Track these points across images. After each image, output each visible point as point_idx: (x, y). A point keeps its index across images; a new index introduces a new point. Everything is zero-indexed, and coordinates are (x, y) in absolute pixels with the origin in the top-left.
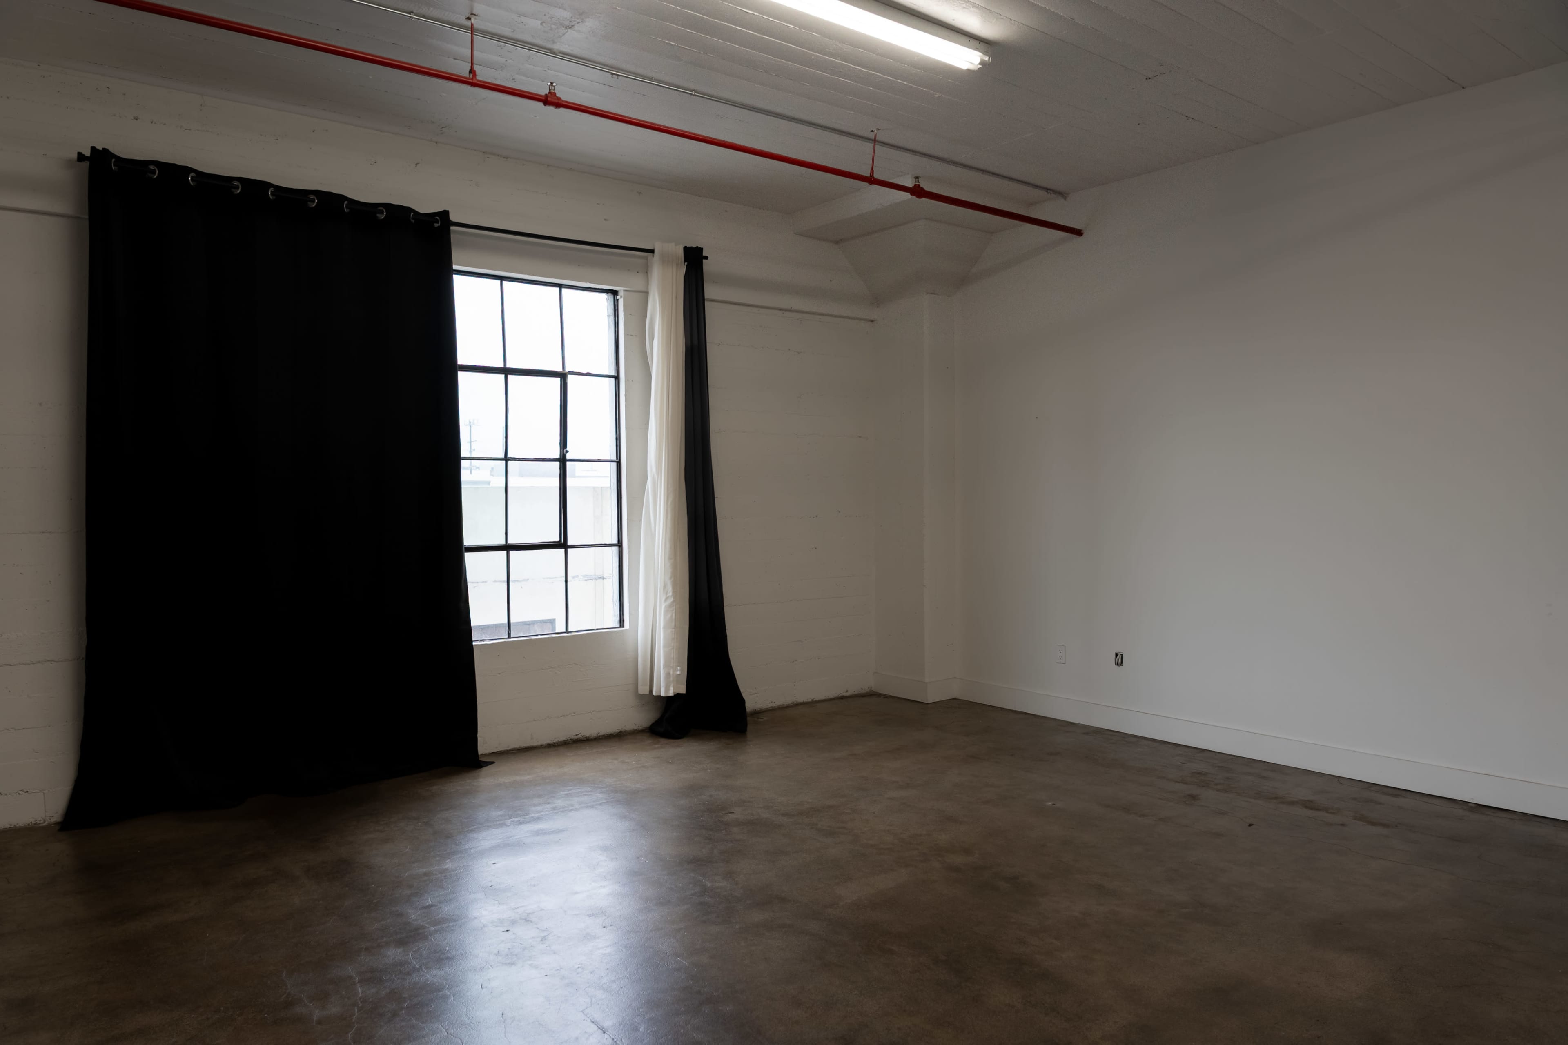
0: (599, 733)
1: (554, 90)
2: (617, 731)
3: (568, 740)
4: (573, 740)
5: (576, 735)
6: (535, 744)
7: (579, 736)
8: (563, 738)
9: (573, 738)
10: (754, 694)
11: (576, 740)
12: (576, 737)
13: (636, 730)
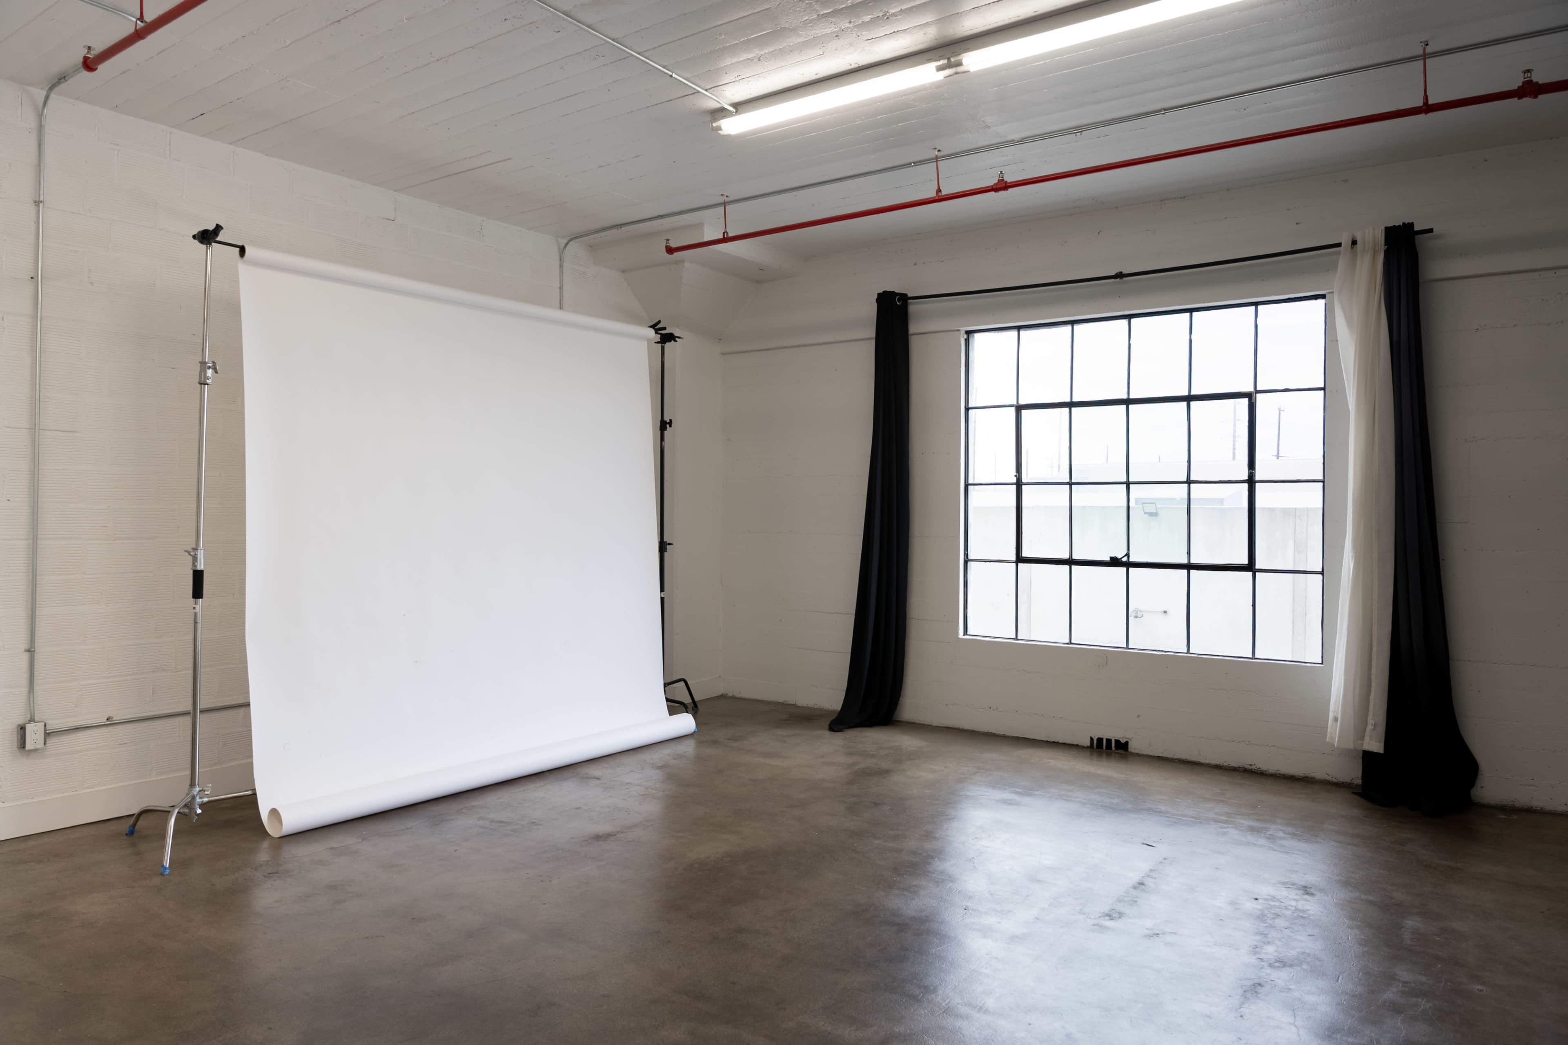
0: (1278, 771)
1: (1003, 177)
2: (1302, 775)
3: (1240, 767)
4: (1245, 769)
5: (1251, 765)
6: (1202, 761)
7: (1253, 767)
8: (1234, 763)
9: (1246, 767)
10: (1530, 786)
11: (1249, 770)
12: (1250, 768)
13: (1328, 781)
